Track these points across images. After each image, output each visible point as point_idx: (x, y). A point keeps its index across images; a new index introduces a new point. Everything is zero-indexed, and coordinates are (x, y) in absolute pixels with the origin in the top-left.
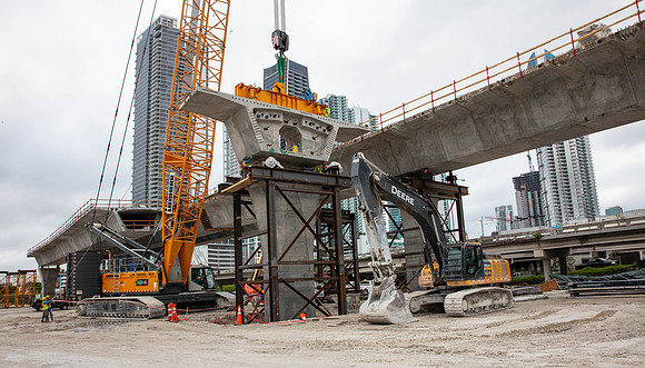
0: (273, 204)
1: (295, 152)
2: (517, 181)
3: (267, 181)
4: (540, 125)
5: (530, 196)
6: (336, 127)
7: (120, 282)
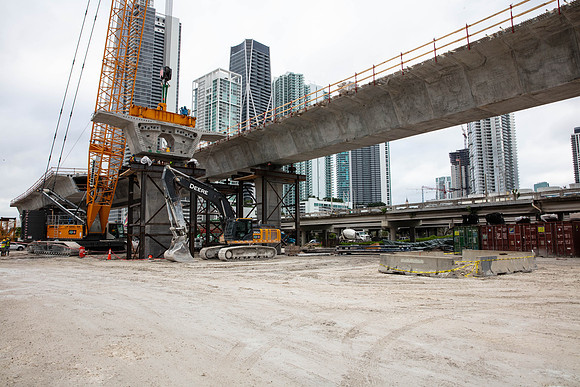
2: (453, 156)
5: (463, 170)
6: (199, 135)
7: (58, 231)
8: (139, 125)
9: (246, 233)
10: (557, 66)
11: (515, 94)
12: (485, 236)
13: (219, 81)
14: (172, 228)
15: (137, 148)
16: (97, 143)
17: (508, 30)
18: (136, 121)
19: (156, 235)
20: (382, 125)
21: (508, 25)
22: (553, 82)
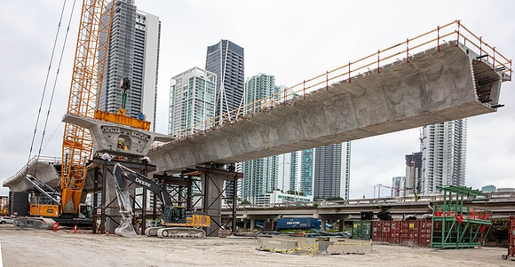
1: (125, 150)
2: (409, 158)
3: (103, 165)
5: (417, 171)
6: (153, 137)
7: (40, 209)
8: (102, 127)
9: (181, 218)
10: (412, 101)
11: (385, 120)
12: (375, 229)
13: (195, 79)
14: (121, 211)
15: (100, 146)
16: (69, 139)
17: (375, 70)
18: (99, 124)
19: (114, 217)
20: (293, 137)
21: (375, 66)
22: (410, 113)
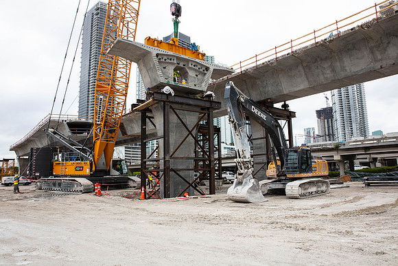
0: (168, 118)
1: (184, 84)
2: (319, 112)
3: (164, 102)
4: (348, 71)
5: (326, 122)
6: (211, 69)
7: (66, 167)
8: (157, 55)
